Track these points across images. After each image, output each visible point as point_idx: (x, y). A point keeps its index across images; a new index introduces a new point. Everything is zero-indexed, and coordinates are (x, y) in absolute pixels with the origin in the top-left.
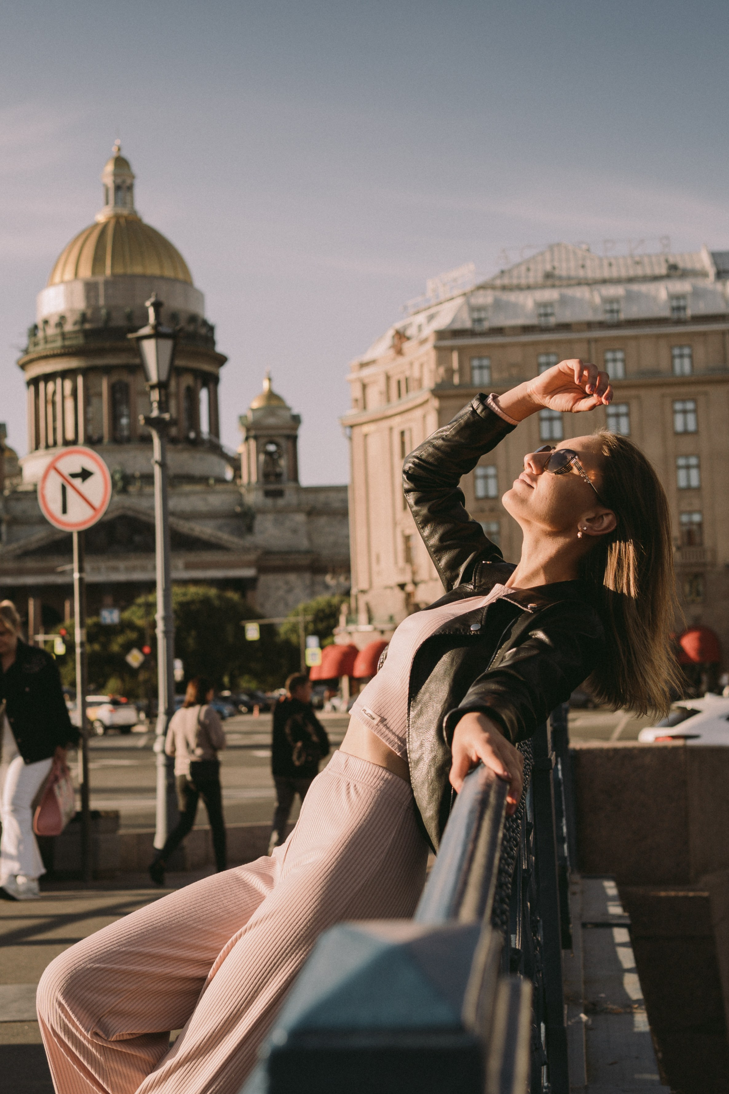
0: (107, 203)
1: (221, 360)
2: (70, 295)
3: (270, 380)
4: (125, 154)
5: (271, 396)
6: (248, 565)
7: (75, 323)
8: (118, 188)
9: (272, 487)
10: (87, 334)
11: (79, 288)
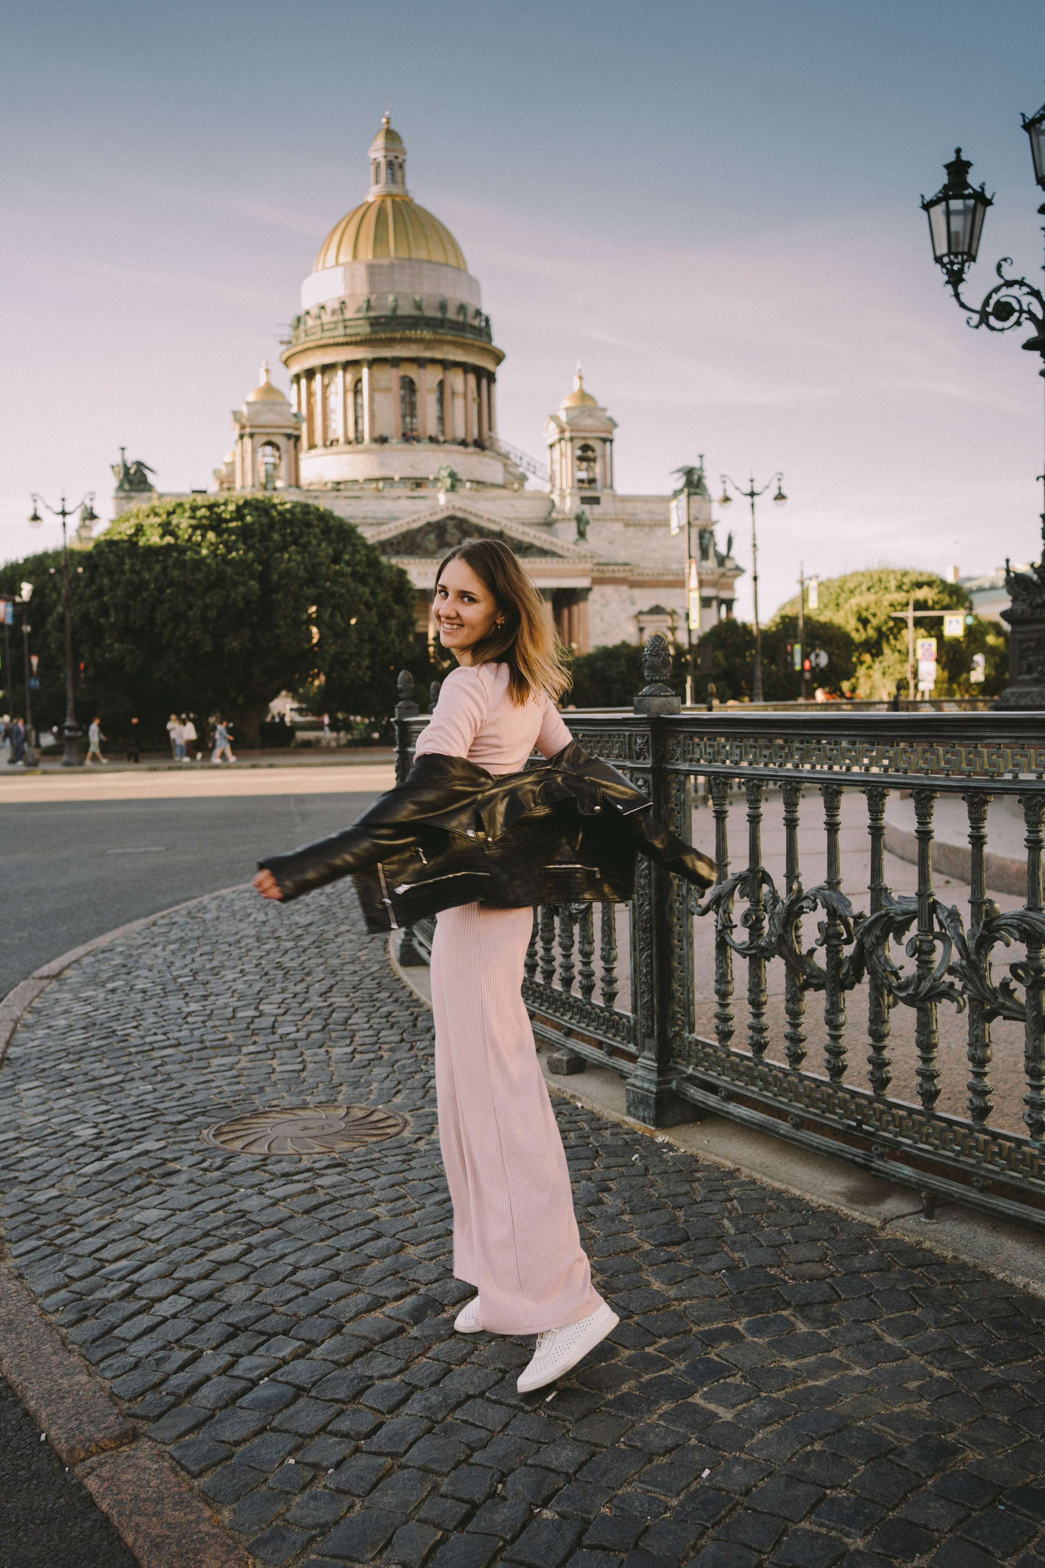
0: (377, 182)
1: (499, 358)
2: (350, 278)
3: (581, 378)
4: (393, 126)
5: (584, 396)
6: (583, 574)
7: (359, 310)
8: (390, 164)
9: (588, 494)
10: (374, 322)
11: (361, 271)
